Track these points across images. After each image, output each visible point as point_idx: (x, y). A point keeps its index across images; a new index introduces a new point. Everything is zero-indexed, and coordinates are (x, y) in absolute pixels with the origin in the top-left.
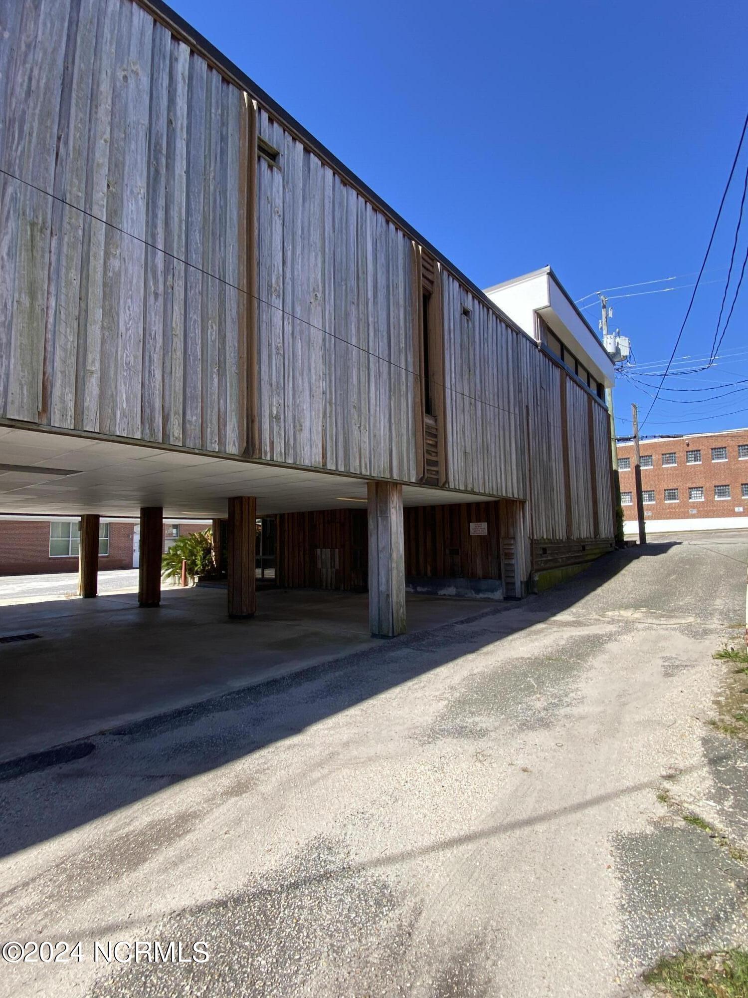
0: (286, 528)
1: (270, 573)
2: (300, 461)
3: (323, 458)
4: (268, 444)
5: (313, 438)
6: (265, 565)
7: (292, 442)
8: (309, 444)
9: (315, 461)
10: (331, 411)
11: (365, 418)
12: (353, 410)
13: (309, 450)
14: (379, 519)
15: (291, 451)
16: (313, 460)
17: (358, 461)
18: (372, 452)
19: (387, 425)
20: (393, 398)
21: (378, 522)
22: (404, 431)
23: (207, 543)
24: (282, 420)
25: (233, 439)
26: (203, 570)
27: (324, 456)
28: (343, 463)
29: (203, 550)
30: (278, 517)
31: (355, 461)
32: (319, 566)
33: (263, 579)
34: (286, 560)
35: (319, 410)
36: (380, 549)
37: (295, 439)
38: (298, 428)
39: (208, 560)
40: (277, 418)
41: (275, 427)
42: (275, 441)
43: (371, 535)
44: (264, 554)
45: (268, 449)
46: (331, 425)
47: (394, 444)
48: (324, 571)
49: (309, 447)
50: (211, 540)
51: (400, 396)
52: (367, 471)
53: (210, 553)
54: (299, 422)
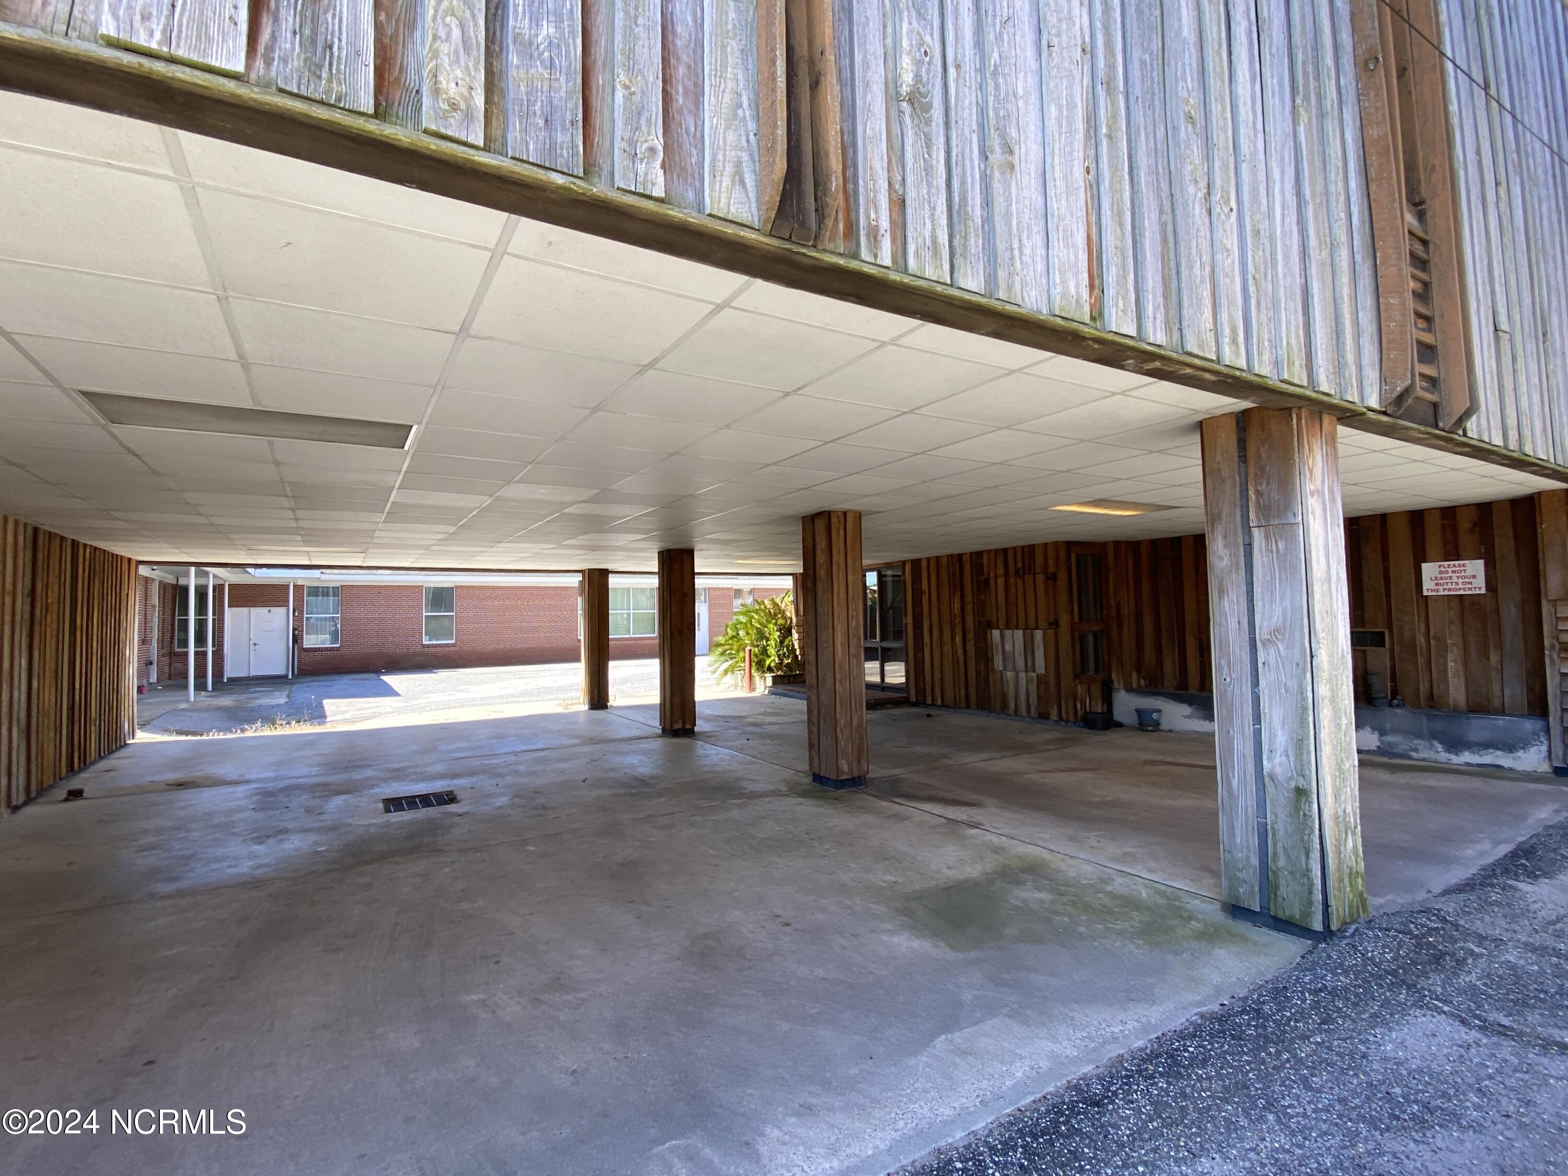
0: (925, 587)
1: (896, 674)
2: (1010, 288)
3: (1092, 287)
4: (883, 200)
5: (1053, 205)
6: (885, 656)
7: (976, 212)
8: (1038, 227)
9: (1065, 295)
10: (1114, 116)
11: (1225, 167)
12: (1184, 130)
13: (1041, 251)
14: (1256, 532)
15: (975, 244)
16: (1056, 292)
17: (1207, 314)
18: (1252, 289)
19: (1292, 201)
20: (1304, 117)
21: (1249, 546)
22: (1342, 234)
23: (784, 618)
24: (937, 113)
25: (731, 155)
26: (780, 666)
27: (1096, 283)
28: (1160, 317)
29: (780, 630)
30: (908, 567)
31: (1199, 311)
32: (998, 663)
33: (882, 687)
34: (927, 651)
35: (1071, 106)
36: (1261, 633)
37: (987, 203)
38: (997, 157)
39: (788, 647)
40: (918, 100)
41: (909, 141)
42: (911, 195)
43: (1221, 591)
44: (882, 639)
45: (885, 224)
46: (1115, 167)
47: (1314, 271)
48: (1009, 675)
49: (1039, 240)
50: (791, 612)
51: (1322, 116)
52: (1237, 354)
53: (791, 634)
54: (1003, 136)
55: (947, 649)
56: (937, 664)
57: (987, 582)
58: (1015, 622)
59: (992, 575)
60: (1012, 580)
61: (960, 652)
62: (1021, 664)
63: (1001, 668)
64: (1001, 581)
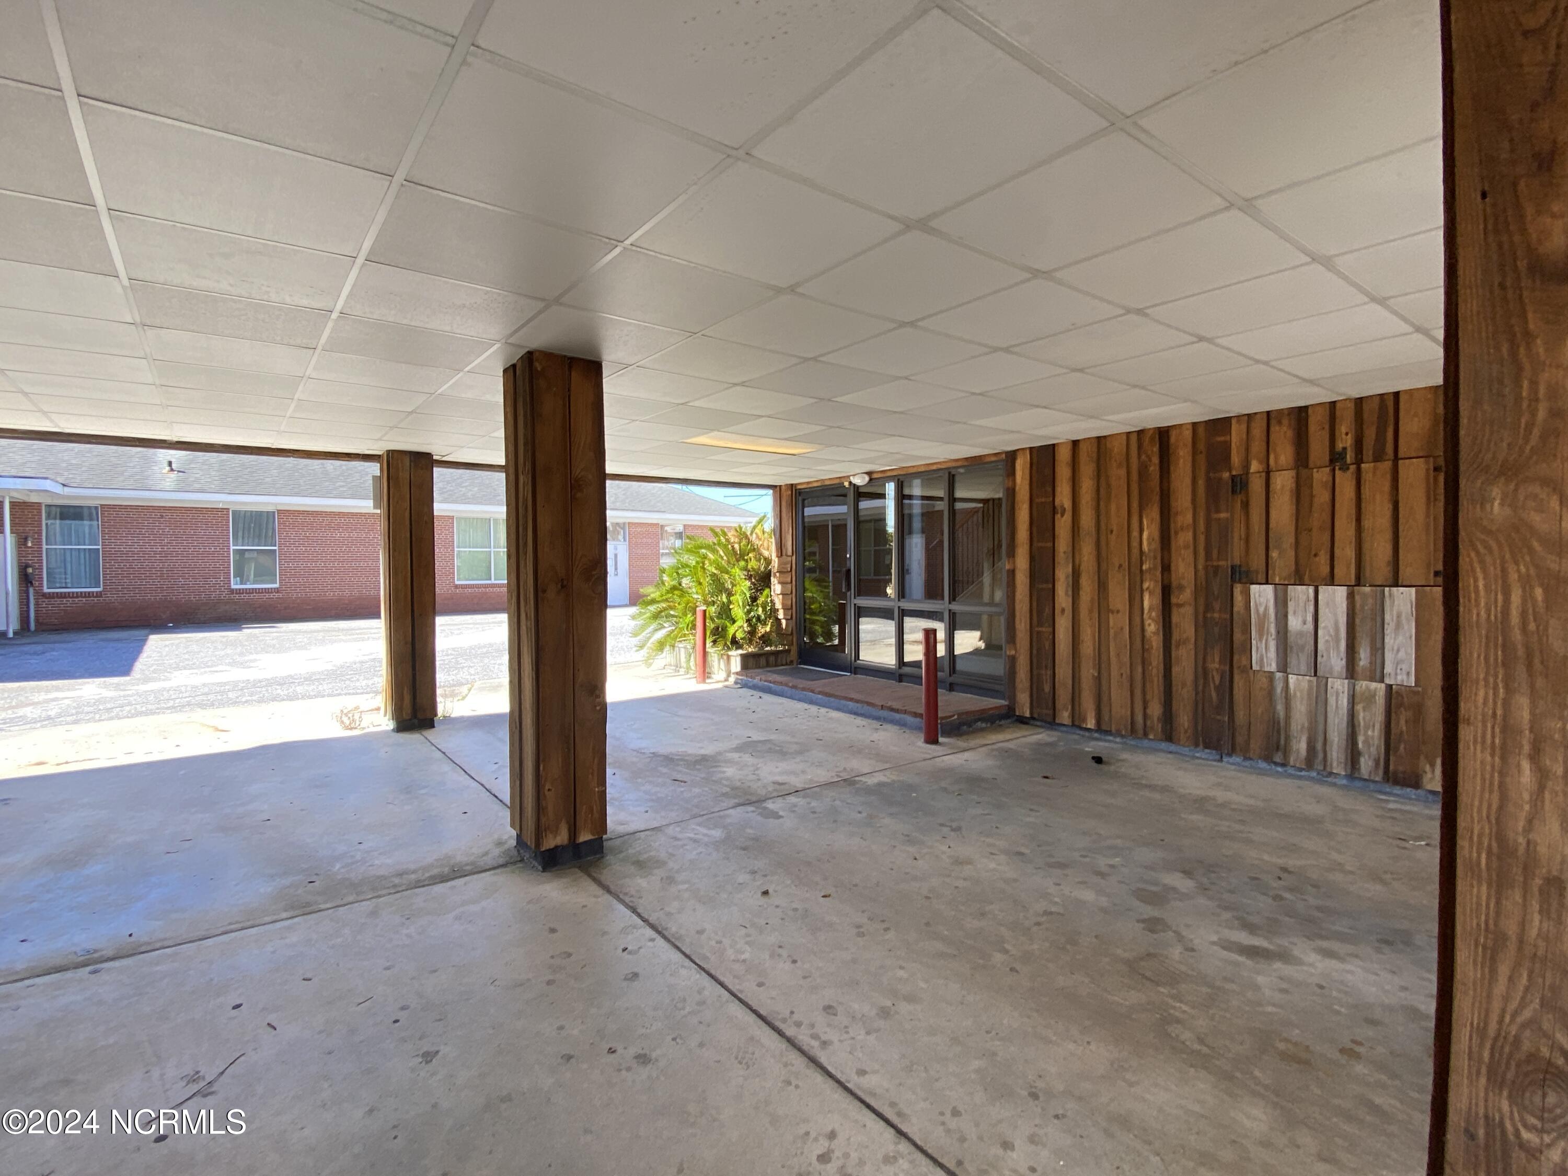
23: (759, 559)
26: (752, 637)
39: (764, 606)
48: (1296, 683)
50: (771, 552)
55: (1119, 621)
56: (1088, 647)
57: (1240, 484)
58: (1325, 570)
59: (1255, 466)
60: (1321, 476)
61: (1152, 628)
62: (1335, 660)
63: (1271, 665)
64: (1283, 481)
